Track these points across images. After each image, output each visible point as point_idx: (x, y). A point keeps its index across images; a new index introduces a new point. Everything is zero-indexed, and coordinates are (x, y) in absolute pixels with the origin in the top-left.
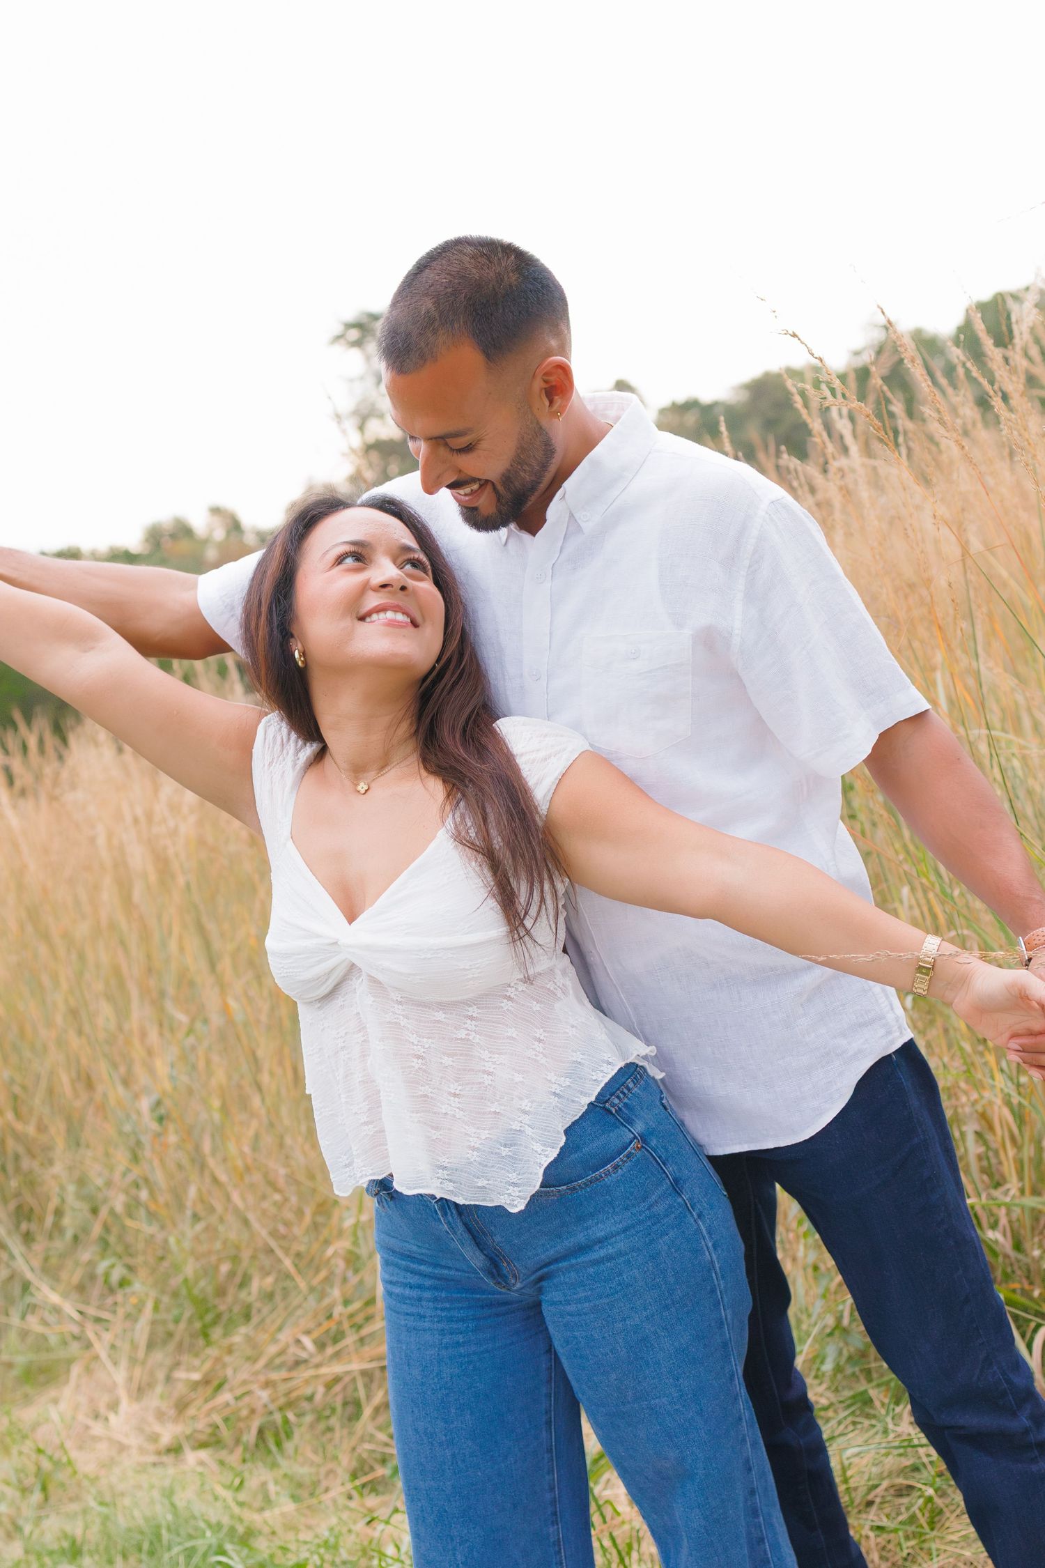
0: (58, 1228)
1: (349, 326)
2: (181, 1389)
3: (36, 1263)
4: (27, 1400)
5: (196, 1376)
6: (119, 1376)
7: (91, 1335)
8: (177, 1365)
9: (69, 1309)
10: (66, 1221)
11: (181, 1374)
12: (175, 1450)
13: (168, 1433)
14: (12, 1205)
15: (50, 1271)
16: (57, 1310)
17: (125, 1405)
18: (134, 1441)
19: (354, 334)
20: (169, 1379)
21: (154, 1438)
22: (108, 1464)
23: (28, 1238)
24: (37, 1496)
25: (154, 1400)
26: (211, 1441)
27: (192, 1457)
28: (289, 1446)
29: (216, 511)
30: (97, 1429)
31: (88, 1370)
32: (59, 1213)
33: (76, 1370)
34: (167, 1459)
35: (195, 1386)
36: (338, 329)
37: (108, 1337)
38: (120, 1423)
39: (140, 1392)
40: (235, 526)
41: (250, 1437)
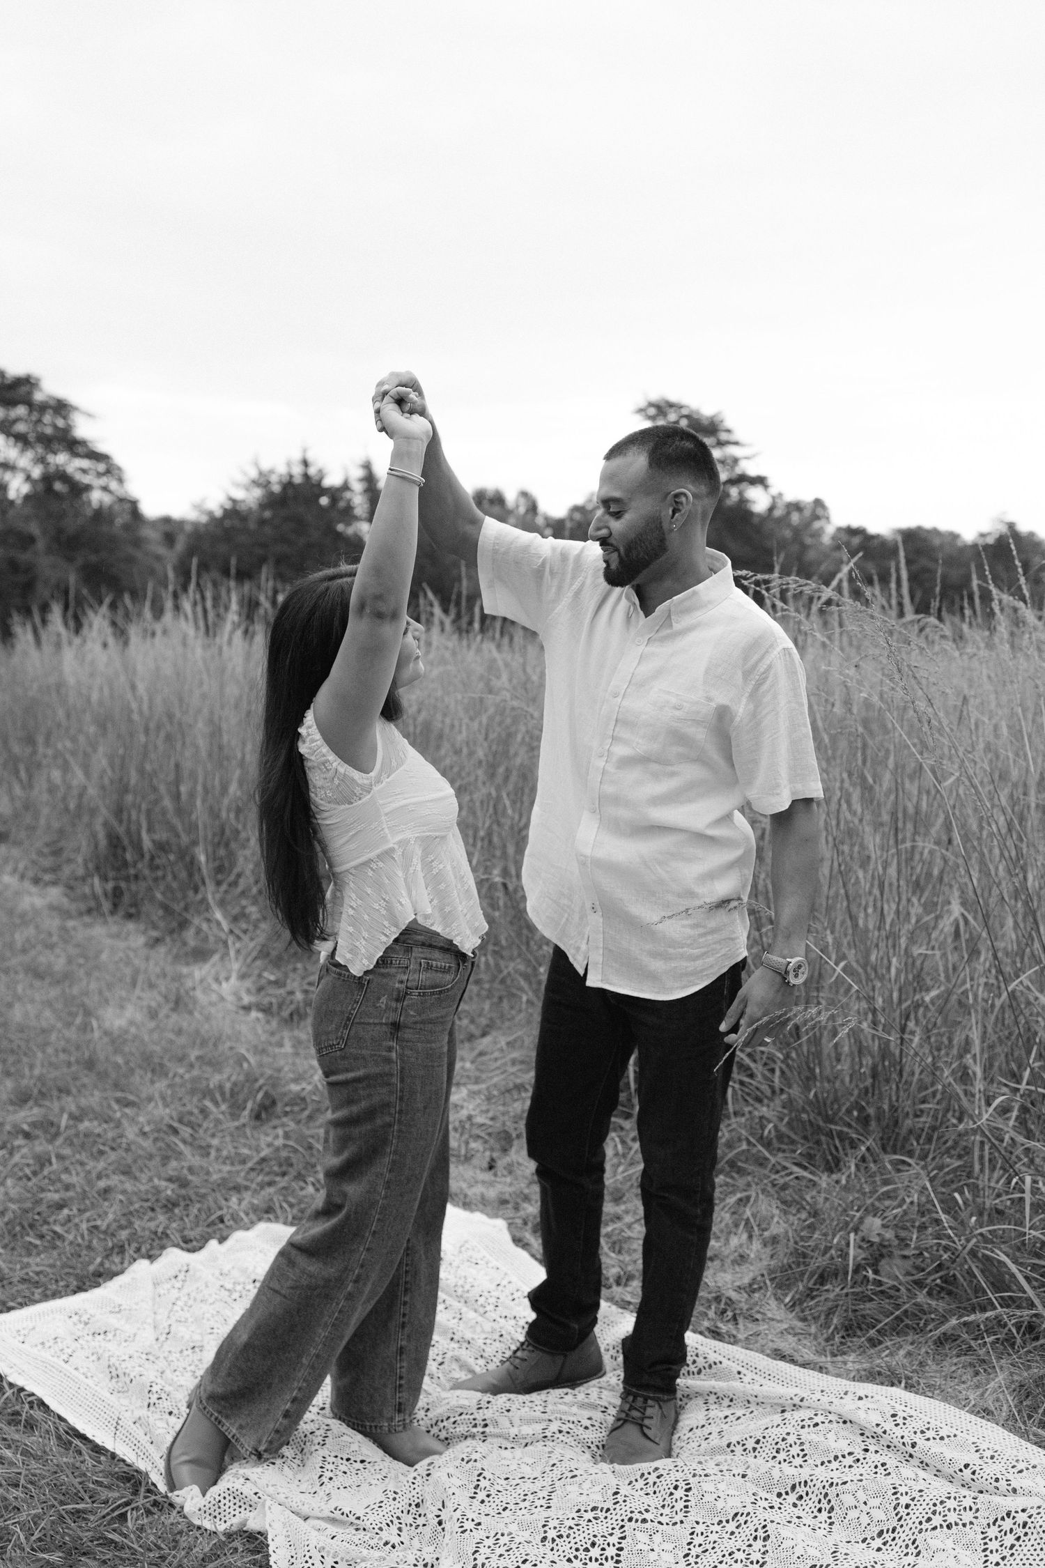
0: (234, 884)
1: (651, 405)
2: (263, 981)
3: (218, 896)
4: (188, 964)
5: (272, 978)
6: (236, 966)
7: (230, 942)
8: (265, 970)
9: (225, 925)
10: (242, 881)
11: (266, 974)
12: (247, 1009)
13: (247, 999)
14: (217, 863)
15: (222, 903)
16: (219, 924)
17: (233, 980)
18: (230, 998)
19: (652, 411)
20: (260, 976)
21: (240, 999)
22: (212, 1004)
23: (219, 883)
25: (248, 983)
26: (267, 1010)
27: (254, 1014)
28: (302, 1024)
29: (524, 494)
30: (215, 986)
31: (222, 959)
32: (239, 876)
33: (216, 957)
34: (242, 1012)
35: (270, 982)
36: (643, 404)
37: (238, 945)
38: (227, 988)
39: (243, 977)
40: (533, 508)
41: (285, 1014)
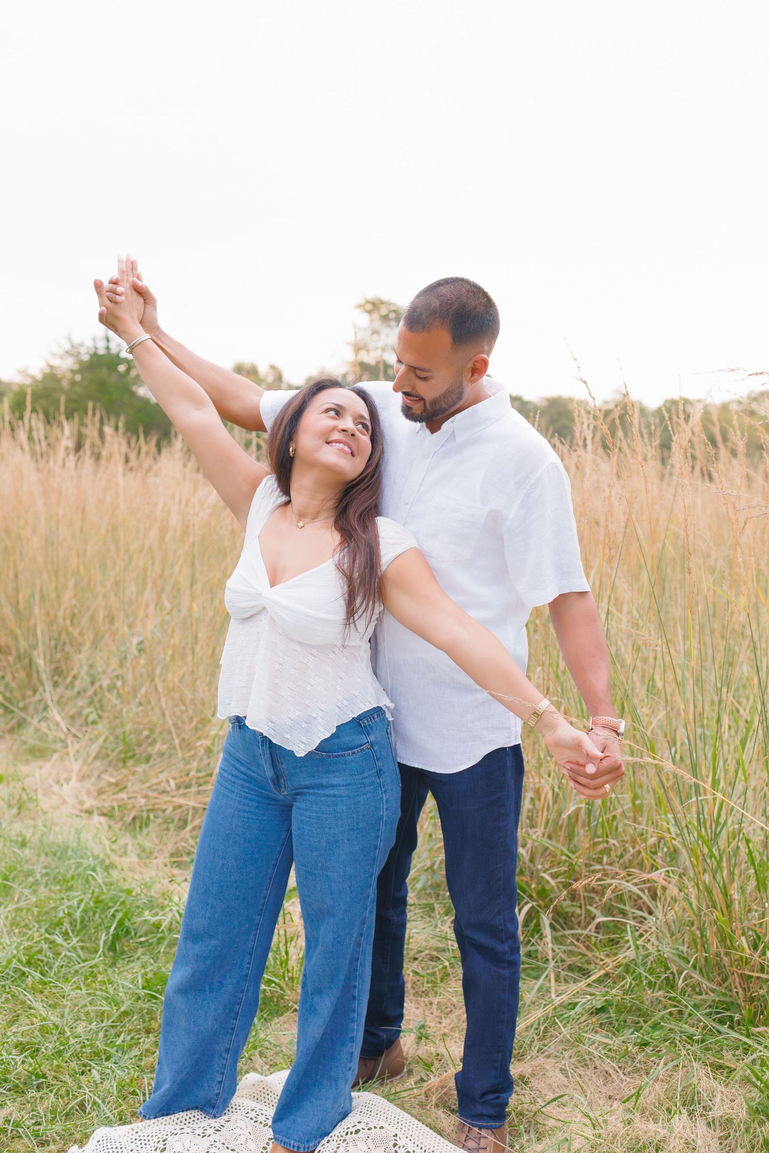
0: (72, 685)
1: (368, 302)
2: (103, 784)
3: (55, 698)
4: (27, 762)
5: (113, 780)
6: (76, 766)
7: (69, 742)
8: (106, 771)
9: (63, 725)
10: (77, 683)
11: (106, 777)
12: (89, 812)
13: (89, 803)
14: (54, 666)
15: (60, 703)
16: (57, 724)
17: (73, 782)
18: (71, 801)
19: (369, 307)
20: (99, 777)
21: (82, 803)
22: (56, 808)
23: (56, 684)
24: (15, 811)
25: (89, 784)
26: (108, 814)
27: (96, 819)
28: (145, 831)
29: (273, 367)
30: (56, 789)
31: (62, 759)
32: (75, 677)
33: (56, 756)
34: (85, 816)
35: (110, 784)
36: (362, 301)
37: (77, 746)
38: (68, 790)
39: (83, 778)
40: (279, 378)
41: (128, 819)
